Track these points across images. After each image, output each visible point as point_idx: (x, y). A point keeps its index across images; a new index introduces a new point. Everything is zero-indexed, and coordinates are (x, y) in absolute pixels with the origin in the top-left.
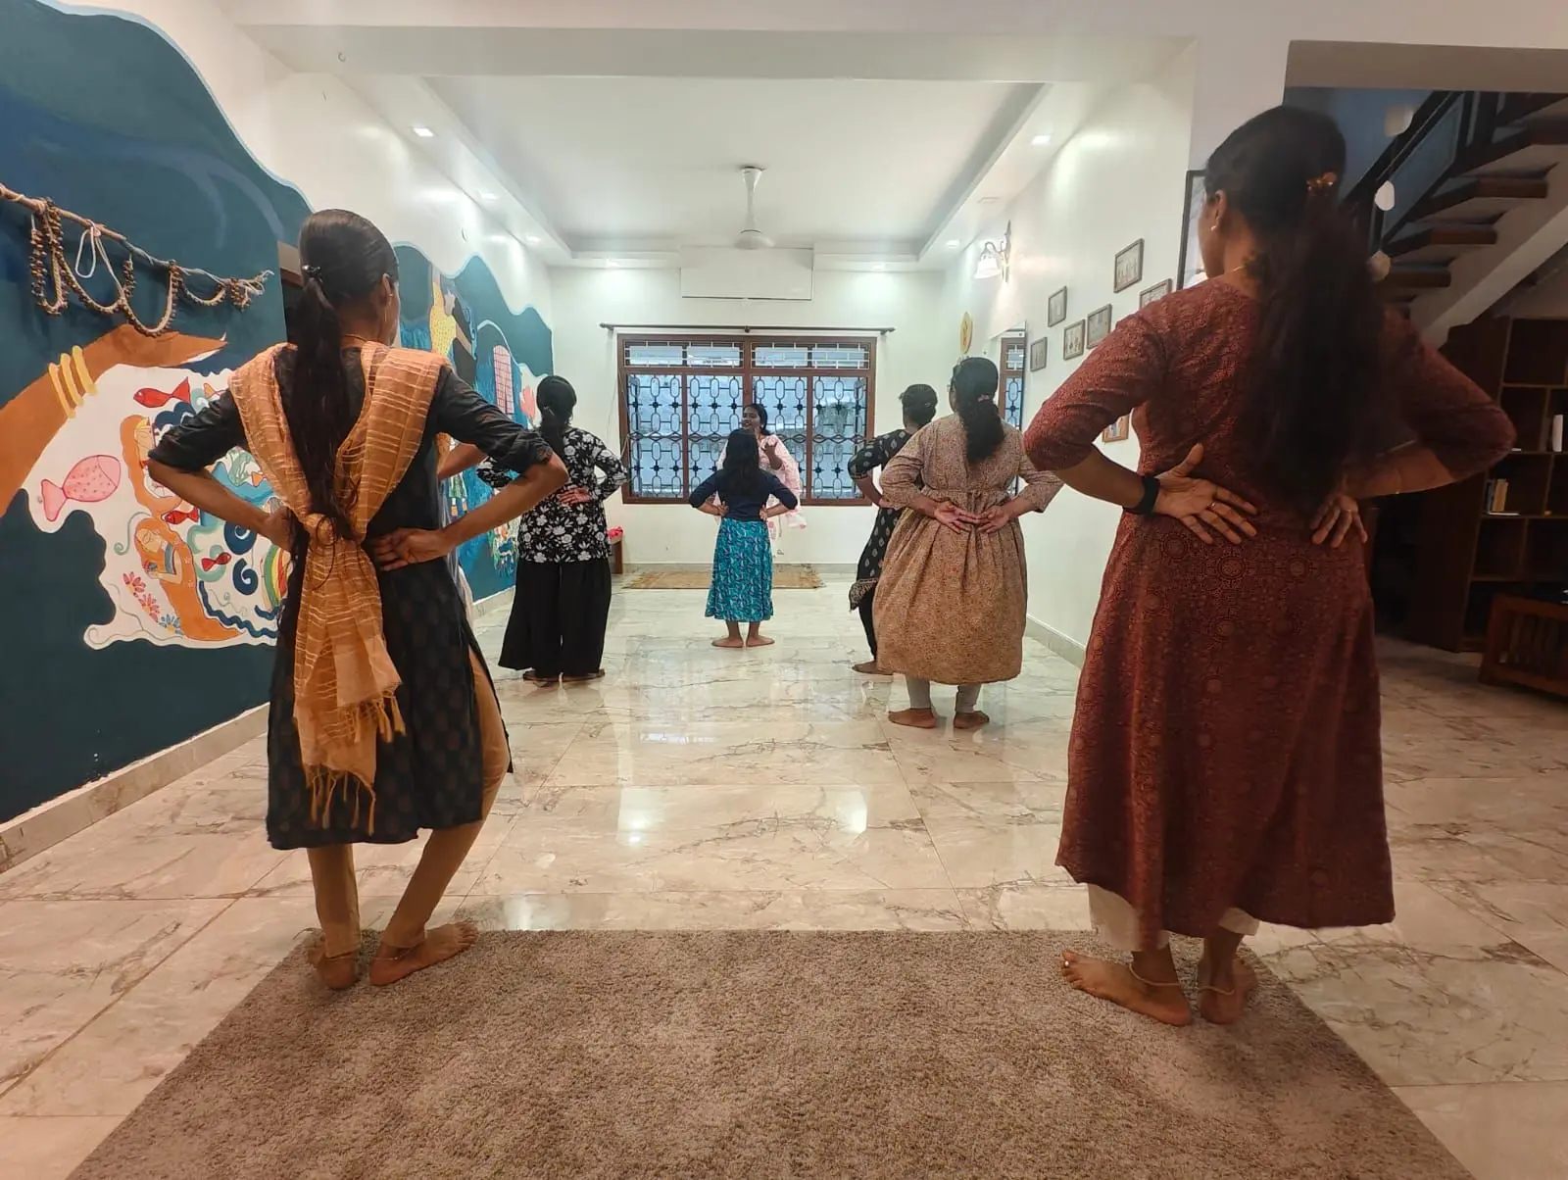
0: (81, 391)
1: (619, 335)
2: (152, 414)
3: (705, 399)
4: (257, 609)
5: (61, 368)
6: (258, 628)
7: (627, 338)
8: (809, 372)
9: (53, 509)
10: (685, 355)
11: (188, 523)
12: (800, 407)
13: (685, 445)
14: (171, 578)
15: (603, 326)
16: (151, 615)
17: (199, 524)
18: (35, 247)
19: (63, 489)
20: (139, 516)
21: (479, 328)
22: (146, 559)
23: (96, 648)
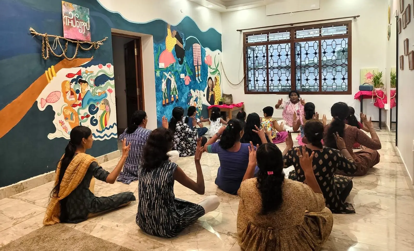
0: (53, 76)
1: (244, 33)
2: (70, 79)
3: (275, 53)
4: (97, 130)
5: (48, 71)
6: (97, 135)
7: (247, 34)
8: (320, 38)
9: (43, 105)
10: (268, 37)
11: (78, 107)
12: (316, 53)
13: (268, 71)
14: (72, 121)
15: (238, 31)
16: (65, 131)
17: (81, 107)
18: (43, 45)
19: (46, 100)
20: (65, 106)
21: (186, 39)
22: (65, 117)
23: (51, 139)
